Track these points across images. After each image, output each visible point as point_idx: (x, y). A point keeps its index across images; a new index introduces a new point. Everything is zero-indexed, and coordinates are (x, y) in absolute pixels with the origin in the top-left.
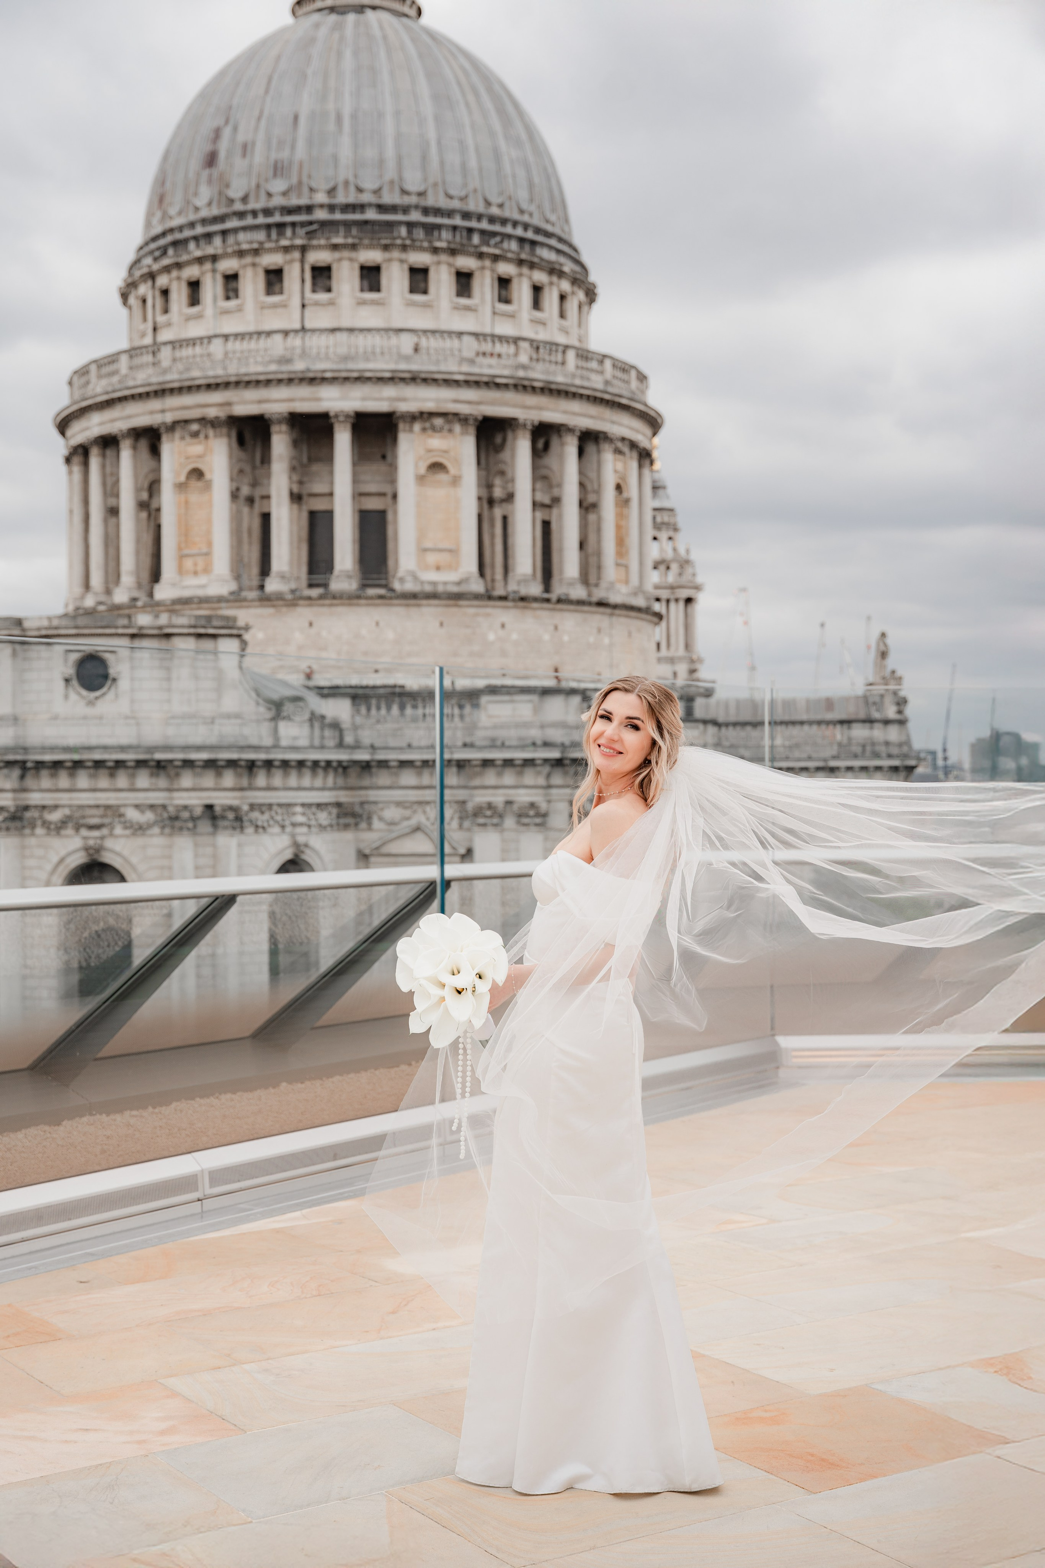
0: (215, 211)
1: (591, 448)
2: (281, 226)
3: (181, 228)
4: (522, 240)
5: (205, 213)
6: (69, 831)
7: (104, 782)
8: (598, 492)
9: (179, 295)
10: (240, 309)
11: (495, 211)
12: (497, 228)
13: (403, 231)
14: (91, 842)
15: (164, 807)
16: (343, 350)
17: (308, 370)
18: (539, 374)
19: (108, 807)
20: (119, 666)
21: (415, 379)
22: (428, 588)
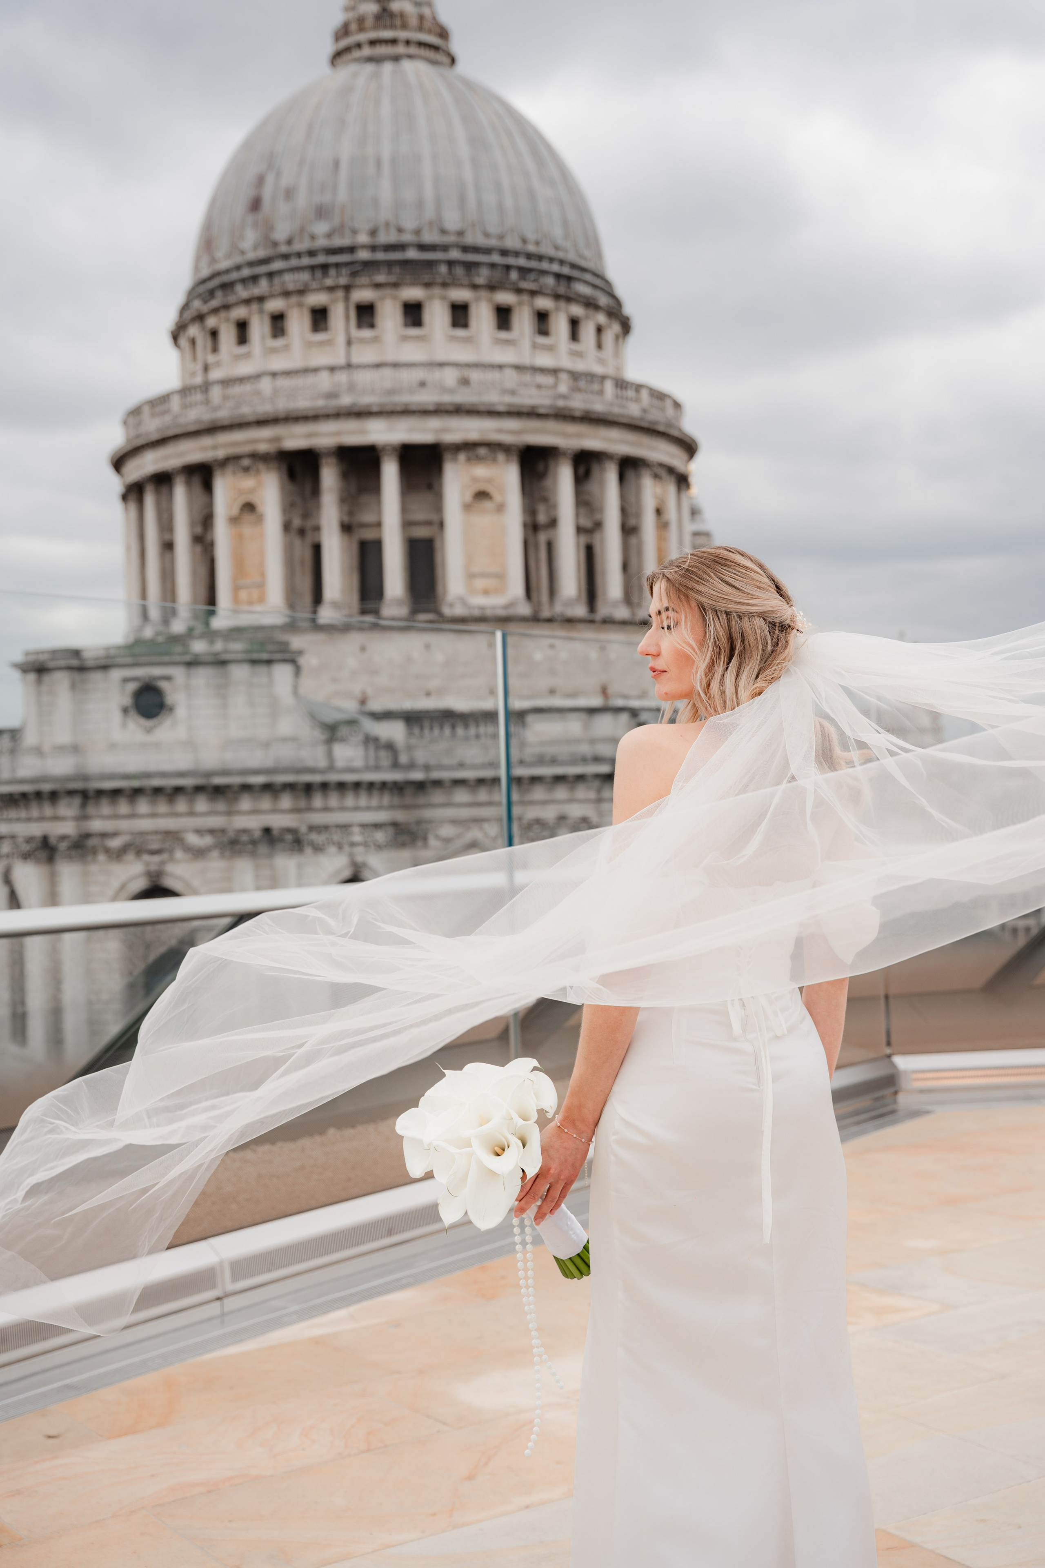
0: (261, 253)
1: (630, 474)
2: (325, 267)
3: (227, 271)
4: (558, 276)
5: (251, 256)
6: (130, 857)
7: (162, 807)
8: (638, 515)
9: (228, 335)
10: (287, 347)
11: (531, 248)
12: (533, 264)
13: (443, 269)
14: (153, 868)
15: (223, 831)
16: (388, 384)
17: (354, 404)
18: (578, 403)
19: (168, 834)
20: (174, 694)
21: (459, 410)
22: (477, 613)
